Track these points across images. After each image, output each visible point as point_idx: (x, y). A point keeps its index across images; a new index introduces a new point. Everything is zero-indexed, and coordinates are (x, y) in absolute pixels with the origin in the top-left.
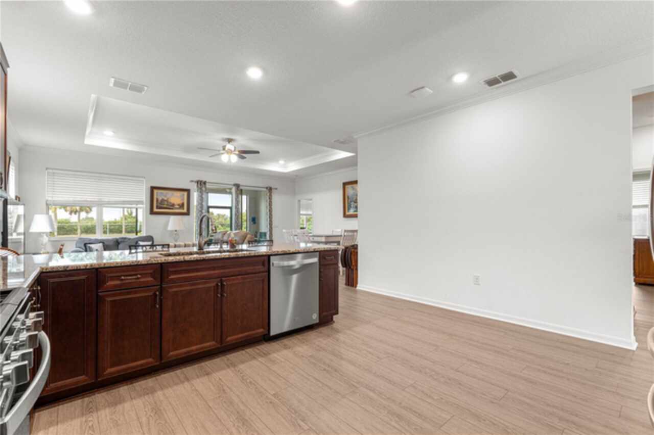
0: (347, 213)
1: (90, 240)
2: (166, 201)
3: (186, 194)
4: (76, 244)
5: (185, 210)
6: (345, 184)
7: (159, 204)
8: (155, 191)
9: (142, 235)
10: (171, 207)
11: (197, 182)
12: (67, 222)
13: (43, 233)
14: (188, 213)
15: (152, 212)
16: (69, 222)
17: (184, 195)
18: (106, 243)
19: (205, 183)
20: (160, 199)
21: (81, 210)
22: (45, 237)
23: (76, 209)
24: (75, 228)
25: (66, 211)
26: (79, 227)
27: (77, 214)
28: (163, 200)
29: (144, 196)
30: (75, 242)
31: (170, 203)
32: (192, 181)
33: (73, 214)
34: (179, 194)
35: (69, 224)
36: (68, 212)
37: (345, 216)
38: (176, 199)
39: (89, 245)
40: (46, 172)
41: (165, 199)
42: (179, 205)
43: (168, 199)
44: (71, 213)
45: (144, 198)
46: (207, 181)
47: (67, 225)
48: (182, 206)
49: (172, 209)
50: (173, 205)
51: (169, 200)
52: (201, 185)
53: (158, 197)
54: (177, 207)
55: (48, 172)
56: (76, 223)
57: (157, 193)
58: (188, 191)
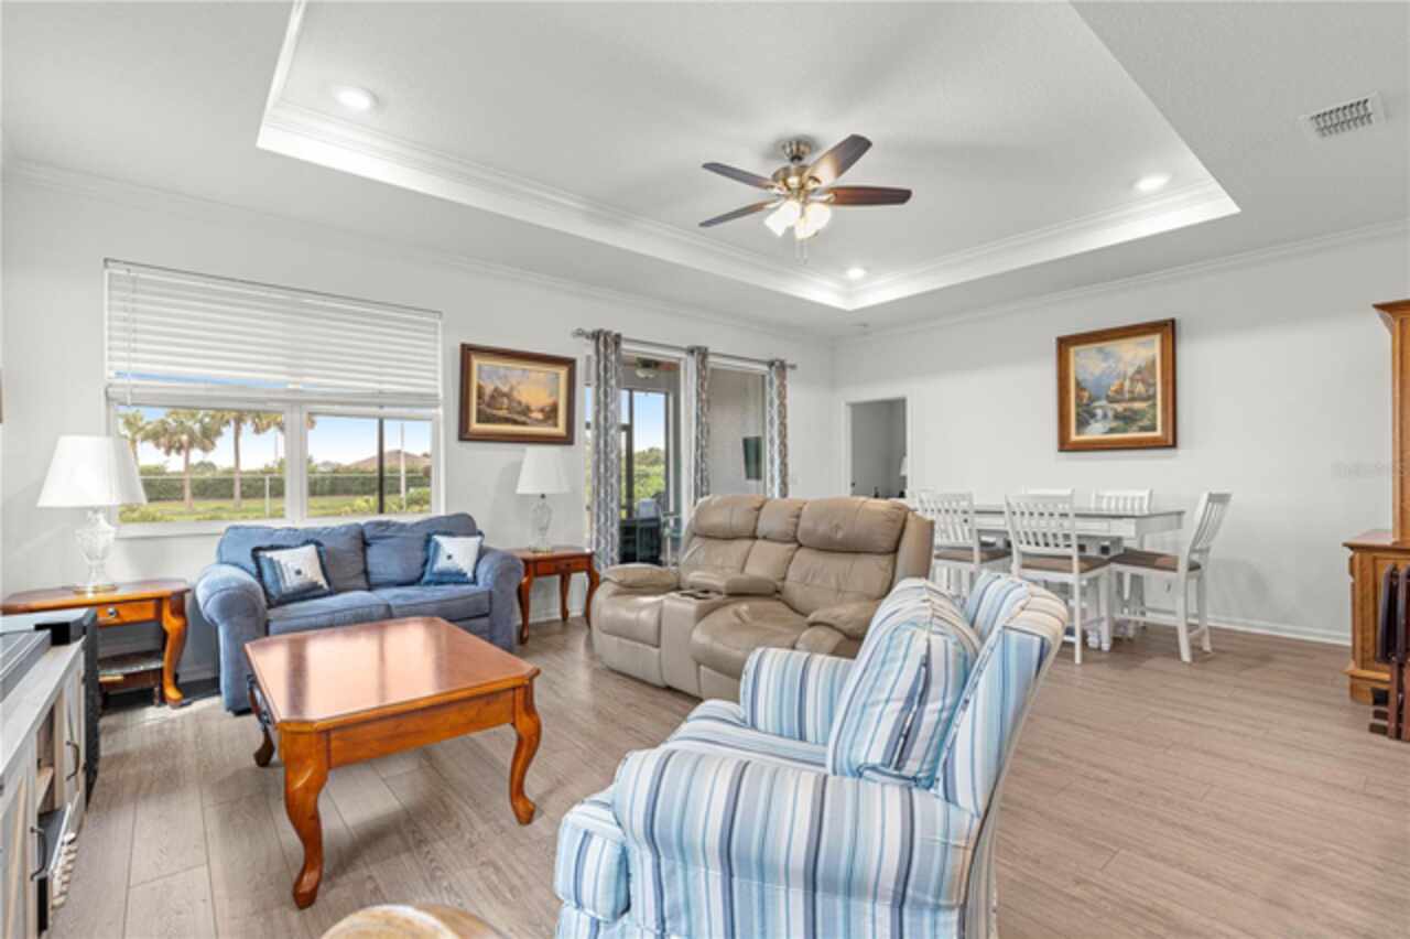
0: (1074, 437)
1: (271, 532)
2: (506, 395)
3: (563, 372)
4: (219, 551)
5: (561, 430)
6: (1065, 343)
7: (483, 407)
8: (476, 362)
9: (433, 514)
10: (523, 419)
11: (596, 336)
12: (159, 471)
13: (96, 510)
14: (567, 440)
15: (465, 434)
16: (164, 473)
17: (557, 375)
18: (328, 544)
19: (618, 339)
20: (489, 390)
21: (191, 444)
22: (103, 523)
23: (180, 441)
24: (178, 484)
25: (158, 445)
26: (187, 485)
27: (183, 453)
28: (497, 394)
29: (439, 379)
30: (214, 544)
31: (520, 403)
32: (580, 333)
33: (173, 453)
34: (541, 372)
35: (164, 477)
36: (163, 450)
37: (1065, 445)
38: (535, 388)
39: (269, 554)
40: (106, 272)
41: (505, 389)
42: (542, 410)
43: (512, 389)
44: (168, 452)
45: (440, 384)
46: (624, 336)
47: (159, 477)
48: (551, 414)
49: (524, 424)
50: (526, 411)
51: (515, 394)
52: (606, 345)
53: (482, 383)
54: (540, 416)
55: (111, 275)
56: (179, 473)
57: (480, 367)
58: (569, 363)
